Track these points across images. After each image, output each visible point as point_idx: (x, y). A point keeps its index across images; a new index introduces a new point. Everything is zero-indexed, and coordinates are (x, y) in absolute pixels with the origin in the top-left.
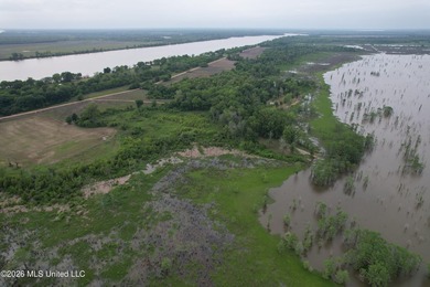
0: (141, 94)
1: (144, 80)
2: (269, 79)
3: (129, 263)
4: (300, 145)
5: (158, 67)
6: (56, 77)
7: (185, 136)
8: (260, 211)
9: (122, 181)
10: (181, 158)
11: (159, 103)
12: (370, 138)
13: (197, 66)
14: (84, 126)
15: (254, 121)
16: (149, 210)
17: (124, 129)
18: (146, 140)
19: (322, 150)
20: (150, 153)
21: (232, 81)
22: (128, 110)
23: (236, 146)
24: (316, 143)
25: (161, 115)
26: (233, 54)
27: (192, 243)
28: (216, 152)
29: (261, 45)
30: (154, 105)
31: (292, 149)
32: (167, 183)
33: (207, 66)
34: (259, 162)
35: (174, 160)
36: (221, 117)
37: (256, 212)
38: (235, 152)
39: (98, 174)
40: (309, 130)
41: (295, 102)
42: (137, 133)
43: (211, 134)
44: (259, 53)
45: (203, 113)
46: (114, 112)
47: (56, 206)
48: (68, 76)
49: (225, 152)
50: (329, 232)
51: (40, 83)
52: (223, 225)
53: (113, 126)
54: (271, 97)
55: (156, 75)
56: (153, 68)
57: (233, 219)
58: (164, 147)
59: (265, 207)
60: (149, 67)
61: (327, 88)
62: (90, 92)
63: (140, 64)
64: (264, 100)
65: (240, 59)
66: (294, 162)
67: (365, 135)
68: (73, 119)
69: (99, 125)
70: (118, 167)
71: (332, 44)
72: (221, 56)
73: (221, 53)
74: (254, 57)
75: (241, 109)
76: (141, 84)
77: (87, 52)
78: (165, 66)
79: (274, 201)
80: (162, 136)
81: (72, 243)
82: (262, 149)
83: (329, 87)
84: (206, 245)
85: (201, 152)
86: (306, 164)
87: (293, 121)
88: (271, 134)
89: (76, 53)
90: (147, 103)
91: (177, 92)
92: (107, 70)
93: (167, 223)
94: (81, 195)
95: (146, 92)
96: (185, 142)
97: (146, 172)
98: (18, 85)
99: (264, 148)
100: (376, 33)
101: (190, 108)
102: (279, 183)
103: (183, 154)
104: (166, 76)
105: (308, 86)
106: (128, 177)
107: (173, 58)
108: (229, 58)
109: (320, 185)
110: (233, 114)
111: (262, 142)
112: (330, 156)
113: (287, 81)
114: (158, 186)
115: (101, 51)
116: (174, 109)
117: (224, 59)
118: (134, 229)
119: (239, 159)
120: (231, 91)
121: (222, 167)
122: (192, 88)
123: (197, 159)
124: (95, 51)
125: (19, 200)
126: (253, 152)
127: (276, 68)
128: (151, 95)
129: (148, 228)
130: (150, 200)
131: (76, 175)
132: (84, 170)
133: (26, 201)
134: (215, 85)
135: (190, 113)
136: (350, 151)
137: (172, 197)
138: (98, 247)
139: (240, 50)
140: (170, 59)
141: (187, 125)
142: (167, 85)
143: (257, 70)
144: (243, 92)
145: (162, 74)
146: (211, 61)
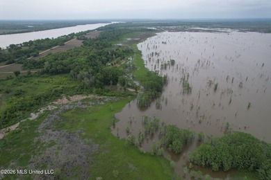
0: (17, 67)
1: (18, 57)
2: (106, 50)
4: (129, 86)
5: (28, 48)
7: (56, 91)
8: (112, 128)
9: (13, 128)
10: (55, 105)
11: (33, 72)
12: (165, 77)
13: (57, 45)
15: (100, 76)
16: (38, 142)
17: (7, 92)
18: (28, 97)
19: (142, 87)
20: (32, 105)
21: (82, 53)
22: (8, 79)
23: (91, 92)
24: (137, 84)
25: (36, 80)
26: (81, 36)
27: (72, 155)
28: (79, 98)
29: (98, 29)
30: (29, 73)
31: (125, 89)
32: (48, 123)
33: (64, 45)
34: (107, 100)
35: (50, 108)
36: (78, 76)
37: (109, 129)
38: (91, 96)
40: (133, 77)
41: (123, 62)
42: (18, 94)
43: (74, 87)
44: (98, 34)
45: (66, 75)
49: (85, 97)
50: (151, 130)
52: (91, 140)
54: (108, 60)
55: (27, 53)
56: (24, 49)
57: (96, 135)
58: (42, 101)
59: (114, 125)
60: (20, 48)
61: (140, 52)
63: (12, 46)
64: (104, 63)
65: (86, 39)
66: (127, 97)
67: (163, 76)
71: (140, 27)
72: (72, 38)
73: (72, 35)
74: (94, 37)
75: (91, 70)
76: (16, 60)
78: (33, 47)
79: (119, 120)
80: (38, 93)
82: (107, 92)
83: (141, 52)
84: (81, 154)
85: (69, 99)
86: (133, 96)
87: (124, 73)
88: (111, 82)
90: (24, 72)
91: (45, 63)
93: (53, 147)
95: (21, 65)
96: (57, 95)
97: (31, 119)
99: (108, 91)
100: (163, 21)
101: (57, 73)
102: (120, 109)
103: (56, 103)
104: (35, 53)
105: (129, 52)
107: (38, 41)
108: (78, 39)
109: (143, 107)
110: (86, 73)
111: (107, 88)
112: (146, 89)
113: (117, 50)
114: (42, 125)
116: (45, 75)
117: (75, 39)
118: (30, 157)
119: (94, 100)
120: (83, 59)
121: (84, 106)
122: (55, 60)
123: (67, 104)
126: (102, 94)
127: (109, 43)
128: (25, 66)
129: (40, 154)
130: (37, 136)
134: (71, 56)
135: (56, 76)
136: (156, 86)
137: (53, 131)
139: (85, 33)
140: (35, 41)
141: (56, 84)
142: (37, 59)
143: (98, 45)
144: (91, 59)
145: (32, 52)
146: (66, 41)
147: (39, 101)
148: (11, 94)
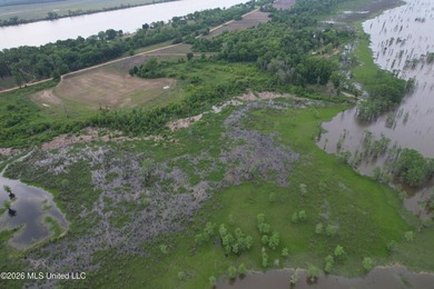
0: (183, 50)
1: (184, 35)
2: (308, 29)
3: (223, 171)
4: (345, 89)
5: (194, 22)
6: (101, 34)
7: (241, 83)
9: (197, 118)
10: (240, 101)
11: (208, 55)
12: (411, 82)
13: (232, 19)
14: (146, 77)
15: (303, 68)
16: (226, 138)
17: (183, 78)
19: (365, 93)
20: (213, 97)
21: (272, 32)
22: (180, 62)
23: (287, 91)
24: (358, 87)
25: (213, 67)
26: (265, 4)
28: (270, 95)
30: (203, 57)
31: (338, 92)
32: (234, 120)
33: (241, 19)
34: (309, 103)
35: (234, 103)
36: (270, 66)
37: (313, 139)
38: (286, 96)
40: (352, 76)
41: (336, 52)
42: (196, 82)
43: (262, 82)
45: (249, 63)
46: (168, 65)
47: (151, 136)
48: (111, 33)
49: (278, 96)
52: (289, 148)
53: (171, 76)
54: (312, 47)
55: (194, 29)
56: (190, 23)
58: (225, 93)
60: (184, 22)
61: (367, 38)
62: (138, 47)
63: (175, 19)
64: (306, 50)
65: (274, 10)
66: (341, 104)
67: (407, 79)
68: (134, 72)
69: (160, 76)
72: (253, 8)
73: (252, 4)
74: (288, 8)
75: (288, 58)
76: (184, 38)
77: (116, 9)
80: (222, 83)
81: (175, 159)
83: (369, 36)
85: (257, 96)
86: (351, 105)
87: (337, 69)
88: (319, 79)
89: (106, 10)
90: (198, 55)
92: (145, 26)
94: (167, 128)
95: (190, 46)
96: (241, 88)
97: (213, 112)
99: (312, 92)
101: (238, 59)
102: (329, 119)
103: (241, 98)
104: (204, 30)
105: (347, 36)
106: (200, 116)
107: (206, 12)
108: (262, 10)
110: (281, 63)
111: (309, 87)
112: (373, 98)
113: (327, 31)
114: (227, 122)
115: (129, 7)
116: (223, 61)
117: (256, 11)
119: (291, 101)
120: (276, 42)
121: (277, 107)
123: (255, 101)
124: (123, 7)
125: (120, 133)
126: (302, 95)
127: (313, 18)
128: (197, 47)
130: (224, 132)
131: (159, 115)
132: (163, 110)
133: (126, 134)
134: (256, 37)
135: (238, 64)
136: (391, 94)
137: (242, 129)
138: (195, 162)
140: (202, 12)
141: (238, 74)
142: (208, 38)
143: (294, 22)
144: (286, 43)
145: (199, 28)
146: (243, 13)
147: (221, 93)
148: (186, 81)
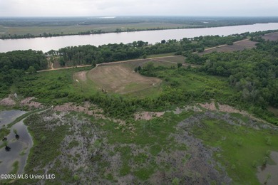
0: (182, 59)
1: (185, 50)
5: (197, 42)
6: (134, 43)
7: (207, 93)
8: (259, 168)
9: (159, 114)
10: (201, 108)
11: (193, 66)
13: (224, 44)
14: (143, 75)
15: (267, 92)
16: (172, 139)
17: (167, 80)
18: (180, 90)
20: (180, 100)
21: (252, 57)
22: (172, 68)
23: (246, 108)
25: (192, 75)
26: (256, 37)
27: (197, 173)
28: (228, 109)
30: (189, 67)
32: (187, 124)
33: (232, 44)
35: (195, 109)
36: (237, 84)
38: (244, 113)
39: (146, 107)
42: (174, 85)
43: (227, 95)
45: (224, 78)
46: (163, 69)
47: (119, 120)
48: (141, 43)
49: (236, 111)
51: (126, 46)
53: (160, 77)
55: (194, 48)
56: (193, 43)
57: (234, 166)
58: (191, 99)
59: (264, 166)
60: (190, 42)
62: (151, 54)
63: (185, 39)
65: (262, 41)
68: (138, 70)
69: (152, 76)
70: (158, 105)
72: (245, 38)
73: (245, 35)
74: (275, 40)
75: (256, 81)
76: (183, 52)
77: (154, 29)
78: (201, 42)
79: (273, 163)
80: (190, 90)
81: (122, 146)
82: (270, 116)
84: (208, 179)
85: (217, 107)
89: (148, 30)
90: (185, 65)
91: (207, 61)
92: (163, 42)
93: (182, 152)
94: (133, 117)
95: (185, 58)
96: (206, 97)
97: (175, 113)
98: (115, 46)
101: (215, 73)
103: (203, 106)
104: (201, 49)
106: (162, 113)
107: (208, 37)
108: (252, 40)
110: (248, 83)
114: (181, 124)
115: (162, 29)
116: (203, 73)
117: (247, 40)
118: (160, 150)
119: (247, 119)
120: (250, 65)
121: (231, 122)
122: (218, 60)
123: (213, 111)
124: (158, 29)
125: (102, 111)
126: (260, 116)
128: (189, 60)
129: (169, 152)
130: (174, 133)
131: (133, 104)
132: (138, 102)
133: (105, 113)
135: (213, 77)
137: (189, 135)
138: (135, 154)
139: (263, 33)
140: (205, 37)
141: (209, 85)
142: (201, 55)
144: (260, 67)
145: (198, 47)
146: (235, 40)
147: (189, 98)
148: (168, 82)
